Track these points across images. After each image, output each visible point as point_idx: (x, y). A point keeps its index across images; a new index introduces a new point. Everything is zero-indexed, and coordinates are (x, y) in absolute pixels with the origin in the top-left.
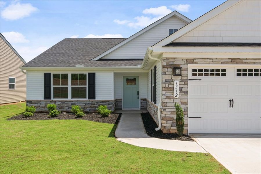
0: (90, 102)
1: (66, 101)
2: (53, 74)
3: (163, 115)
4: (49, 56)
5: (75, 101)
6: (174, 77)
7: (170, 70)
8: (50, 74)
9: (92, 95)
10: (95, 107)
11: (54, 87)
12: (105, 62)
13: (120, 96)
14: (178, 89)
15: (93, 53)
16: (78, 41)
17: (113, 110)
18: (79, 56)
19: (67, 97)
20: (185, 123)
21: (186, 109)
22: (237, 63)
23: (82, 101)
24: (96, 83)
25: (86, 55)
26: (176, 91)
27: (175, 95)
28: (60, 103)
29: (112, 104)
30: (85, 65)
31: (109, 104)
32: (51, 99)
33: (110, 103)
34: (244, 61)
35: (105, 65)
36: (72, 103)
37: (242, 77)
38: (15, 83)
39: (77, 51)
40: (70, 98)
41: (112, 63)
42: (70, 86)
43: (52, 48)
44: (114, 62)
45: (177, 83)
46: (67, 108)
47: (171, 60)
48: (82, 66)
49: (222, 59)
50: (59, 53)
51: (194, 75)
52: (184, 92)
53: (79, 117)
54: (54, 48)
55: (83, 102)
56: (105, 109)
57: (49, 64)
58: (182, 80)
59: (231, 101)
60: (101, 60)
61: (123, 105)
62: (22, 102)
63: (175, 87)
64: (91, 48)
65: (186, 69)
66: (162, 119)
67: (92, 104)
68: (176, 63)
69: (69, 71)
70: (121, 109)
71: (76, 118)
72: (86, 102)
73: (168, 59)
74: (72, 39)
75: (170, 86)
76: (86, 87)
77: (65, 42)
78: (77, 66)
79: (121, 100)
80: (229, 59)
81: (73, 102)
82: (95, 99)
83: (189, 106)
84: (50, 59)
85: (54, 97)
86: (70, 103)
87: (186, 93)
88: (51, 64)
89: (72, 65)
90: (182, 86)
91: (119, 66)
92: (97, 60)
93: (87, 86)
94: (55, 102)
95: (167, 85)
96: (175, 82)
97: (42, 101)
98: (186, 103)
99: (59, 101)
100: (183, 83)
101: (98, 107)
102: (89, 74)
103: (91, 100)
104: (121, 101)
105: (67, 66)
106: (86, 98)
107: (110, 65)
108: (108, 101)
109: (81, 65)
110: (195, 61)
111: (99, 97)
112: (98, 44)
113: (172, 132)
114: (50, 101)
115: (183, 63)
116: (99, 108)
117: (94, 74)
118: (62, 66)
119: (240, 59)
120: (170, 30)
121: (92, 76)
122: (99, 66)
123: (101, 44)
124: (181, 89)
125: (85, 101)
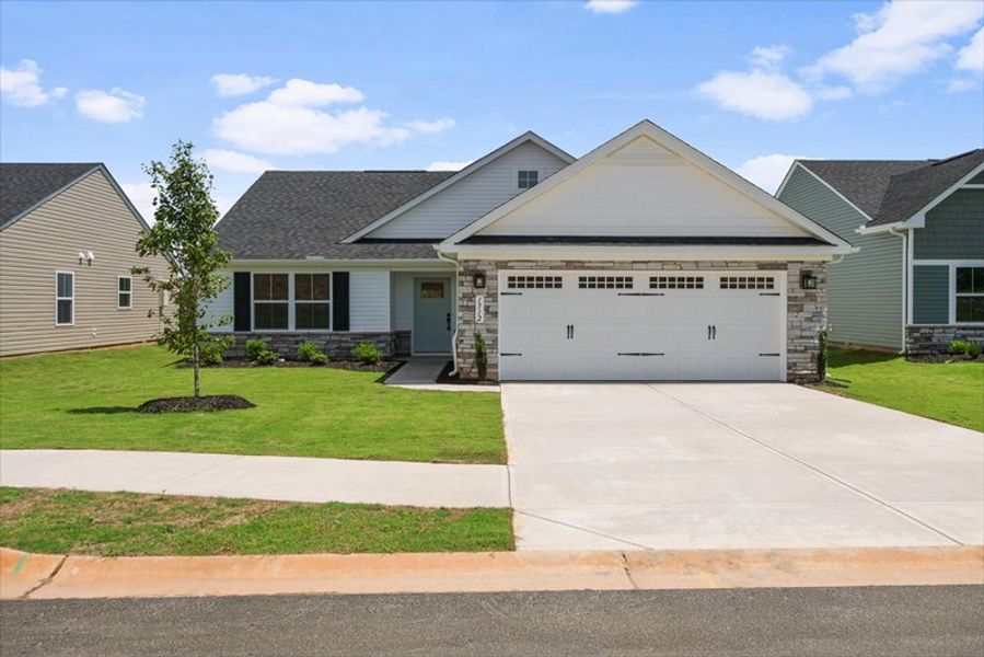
0: (337, 338)
1: (283, 335)
2: (255, 275)
3: (459, 350)
4: (240, 231)
5: (303, 334)
6: (476, 291)
7: (470, 278)
8: (248, 274)
9: (342, 322)
10: (349, 349)
11: (256, 305)
12: (371, 247)
13: (407, 324)
14: (482, 309)
15: (344, 222)
16: (301, 180)
17: (388, 355)
18: (310, 230)
19: (286, 327)
20: (489, 362)
21: (495, 341)
22: (575, 268)
23: (320, 335)
24: (351, 295)
25: (327, 228)
26: (480, 313)
27: (477, 318)
28: (270, 339)
29: (385, 341)
30: (328, 256)
31: (380, 342)
32: (249, 330)
33: (382, 338)
34: (586, 265)
35: (371, 254)
36: (298, 339)
37: (587, 290)
38: (131, 292)
39: (303, 214)
40: (292, 328)
41: (386, 251)
42: (292, 302)
43: (239, 203)
44: (392, 246)
45: (480, 300)
46: (286, 350)
47: (470, 263)
48: (321, 258)
49: (551, 261)
50: (260, 222)
51: (511, 286)
52: (492, 313)
53: (317, 363)
54: (244, 206)
55: (322, 338)
56: (368, 350)
57: (244, 252)
58: (488, 295)
59: (570, 328)
60: (362, 241)
61: (412, 347)
62: (148, 341)
63: (477, 306)
64: (337, 207)
65: (496, 278)
66: (458, 356)
67: (341, 341)
68: (479, 268)
69: (291, 268)
70: (409, 355)
71: (311, 366)
72: (328, 337)
73: (466, 261)
74: (284, 175)
75: (470, 304)
76: (328, 304)
77: (267, 184)
78: (309, 258)
79: (409, 332)
80: (563, 261)
81: (298, 336)
82: (348, 329)
83: (499, 336)
84: (243, 237)
85: (257, 327)
86: (292, 339)
87: (495, 314)
88: (249, 252)
89: (297, 255)
90: (488, 304)
91: (402, 257)
92: (354, 242)
93: (331, 302)
94: (259, 337)
95: (465, 303)
96: (477, 299)
97: (230, 334)
98: (495, 331)
99: (268, 335)
100: (491, 299)
101: (354, 348)
102: (335, 274)
103: (340, 332)
104: (409, 337)
105: (288, 258)
106: (328, 327)
107: (381, 256)
108: (378, 335)
109: (317, 254)
110: (510, 264)
111: (356, 326)
112: (355, 192)
113: (472, 376)
114: (249, 335)
115: (489, 267)
116: (358, 349)
117: (346, 275)
118: (274, 257)
119: (579, 262)
120: (520, 172)
121: (342, 280)
122: (357, 256)
123: (364, 191)
124: (487, 309)
125: (325, 335)
